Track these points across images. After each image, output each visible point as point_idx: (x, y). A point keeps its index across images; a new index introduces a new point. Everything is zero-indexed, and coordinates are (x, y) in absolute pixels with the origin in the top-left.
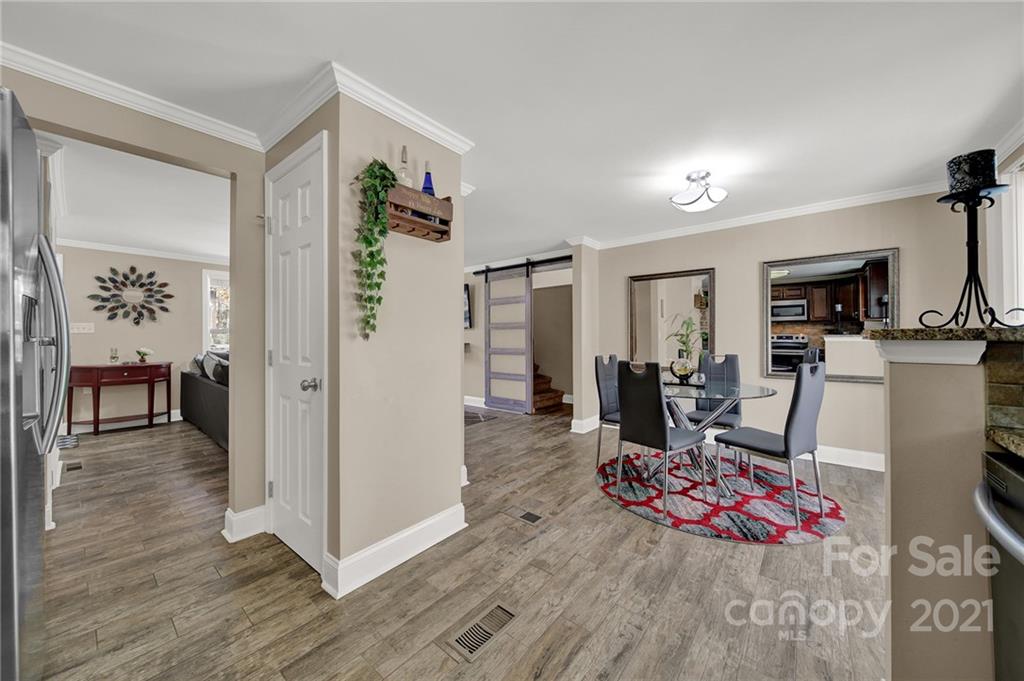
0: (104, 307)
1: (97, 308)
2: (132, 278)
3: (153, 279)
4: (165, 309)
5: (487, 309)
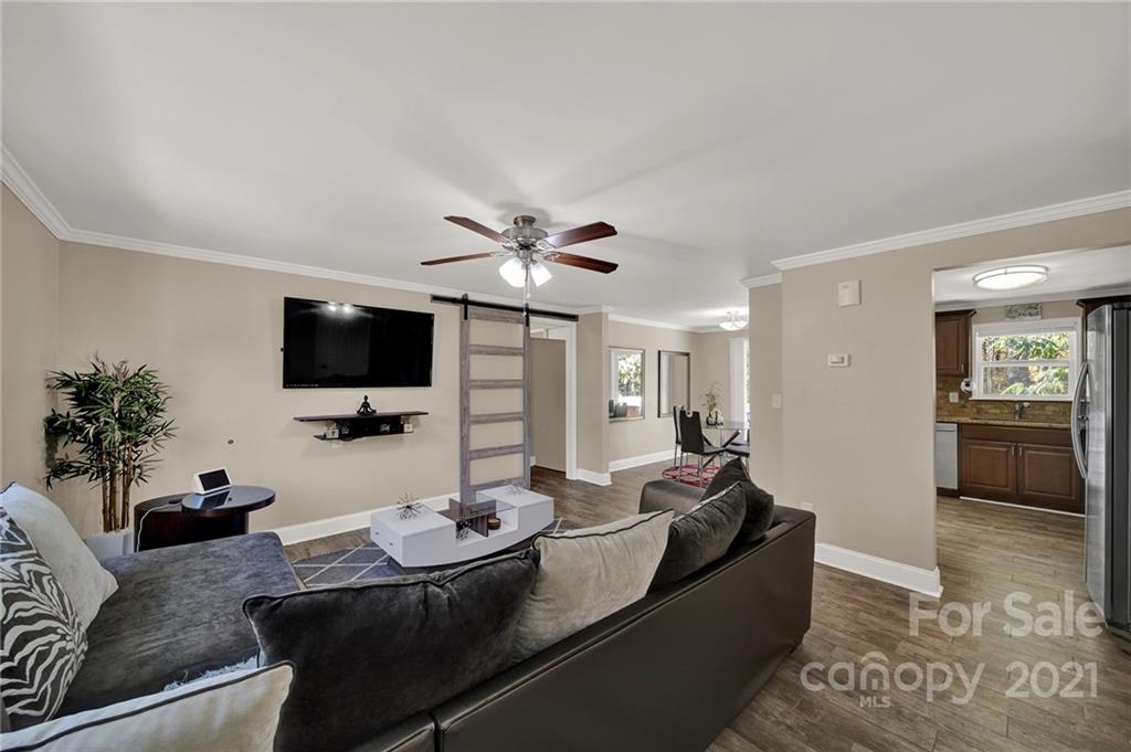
5: (465, 358)
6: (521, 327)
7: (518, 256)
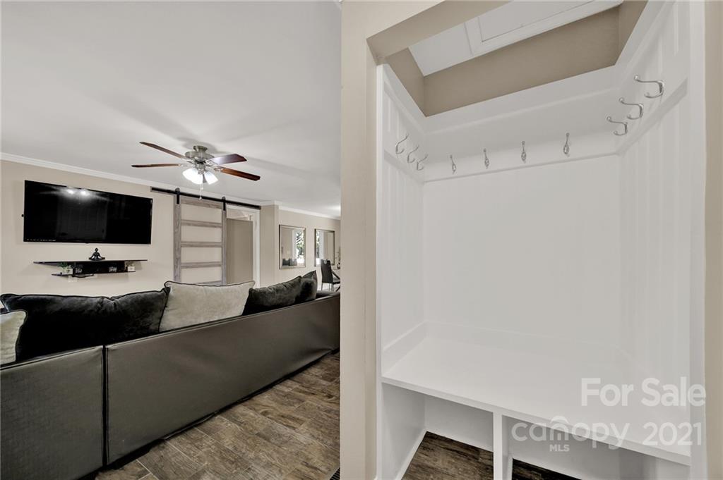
5: (178, 228)
6: (220, 211)
7: (196, 167)
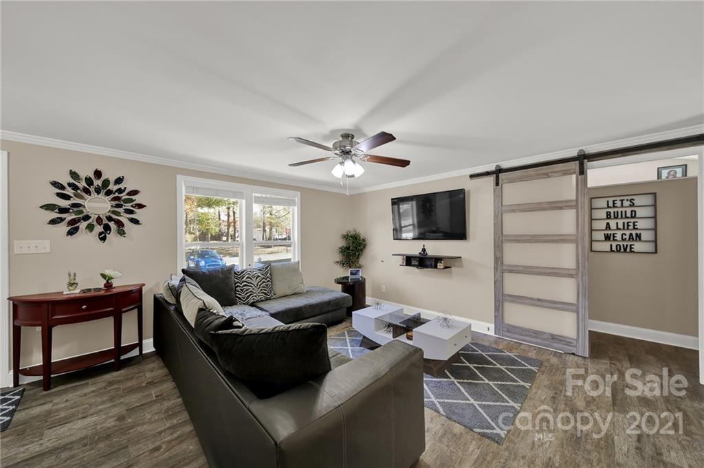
0: (62, 220)
1: (53, 222)
2: (97, 183)
3: (122, 186)
4: (135, 222)
5: (499, 217)
6: (572, 178)
